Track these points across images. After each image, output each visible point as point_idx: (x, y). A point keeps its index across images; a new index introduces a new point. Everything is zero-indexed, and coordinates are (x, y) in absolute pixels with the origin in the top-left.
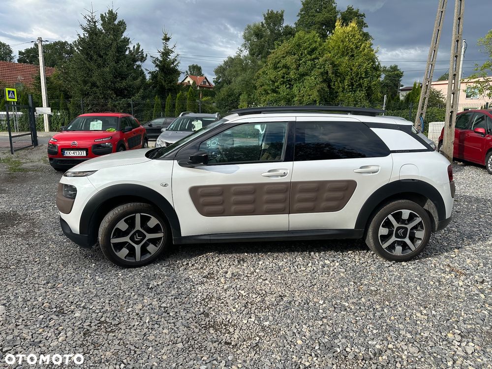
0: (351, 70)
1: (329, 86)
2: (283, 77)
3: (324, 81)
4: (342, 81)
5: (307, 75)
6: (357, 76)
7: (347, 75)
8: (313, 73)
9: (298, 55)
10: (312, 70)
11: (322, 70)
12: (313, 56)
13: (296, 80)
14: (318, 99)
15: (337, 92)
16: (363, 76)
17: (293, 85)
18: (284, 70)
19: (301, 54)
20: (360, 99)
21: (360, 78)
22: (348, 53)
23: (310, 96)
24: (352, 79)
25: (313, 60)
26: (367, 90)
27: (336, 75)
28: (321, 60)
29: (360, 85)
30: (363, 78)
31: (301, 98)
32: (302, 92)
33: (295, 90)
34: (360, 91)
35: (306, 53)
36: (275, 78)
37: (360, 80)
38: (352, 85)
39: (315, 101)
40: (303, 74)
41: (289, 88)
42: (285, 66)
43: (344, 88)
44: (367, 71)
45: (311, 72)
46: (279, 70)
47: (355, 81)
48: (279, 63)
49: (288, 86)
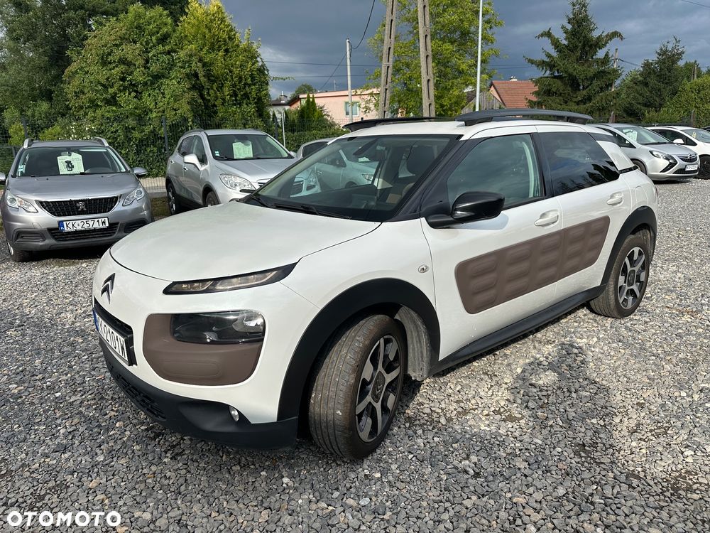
0: (231, 72)
1: (202, 96)
2: (123, 79)
3: (193, 88)
4: (221, 88)
5: (164, 77)
6: (240, 82)
7: (227, 80)
8: (173, 74)
9: (141, 44)
10: (171, 69)
11: (188, 70)
12: (167, 48)
13: (145, 84)
14: (189, 115)
15: (214, 106)
16: (249, 81)
17: (141, 93)
18: (122, 68)
19: (147, 43)
20: (250, 116)
21: (245, 84)
22: (220, 46)
23: (175, 110)
24: (234, 86)
25: (169, 53)
26: (256, 103)
27: (209, 79)
28: (182, 54)
29: (246, 96)
30: (250, 85)
31: (160, 114)
32: (162, 104)
33: (147, 100)
34: (247, 104)
35: (154, 41)
36: (107, 79)
37: (244, 88)
38: (236, 95)
39: (186, 120)
40: (157, 75)
41: (136, 97)
42: (123, 61)
43: (224, 100)
44: (252, 74)
45: (169, 73)
46: (111, 66)
47: (238, 89)
48: (109, 54)
49: (133, 94)
